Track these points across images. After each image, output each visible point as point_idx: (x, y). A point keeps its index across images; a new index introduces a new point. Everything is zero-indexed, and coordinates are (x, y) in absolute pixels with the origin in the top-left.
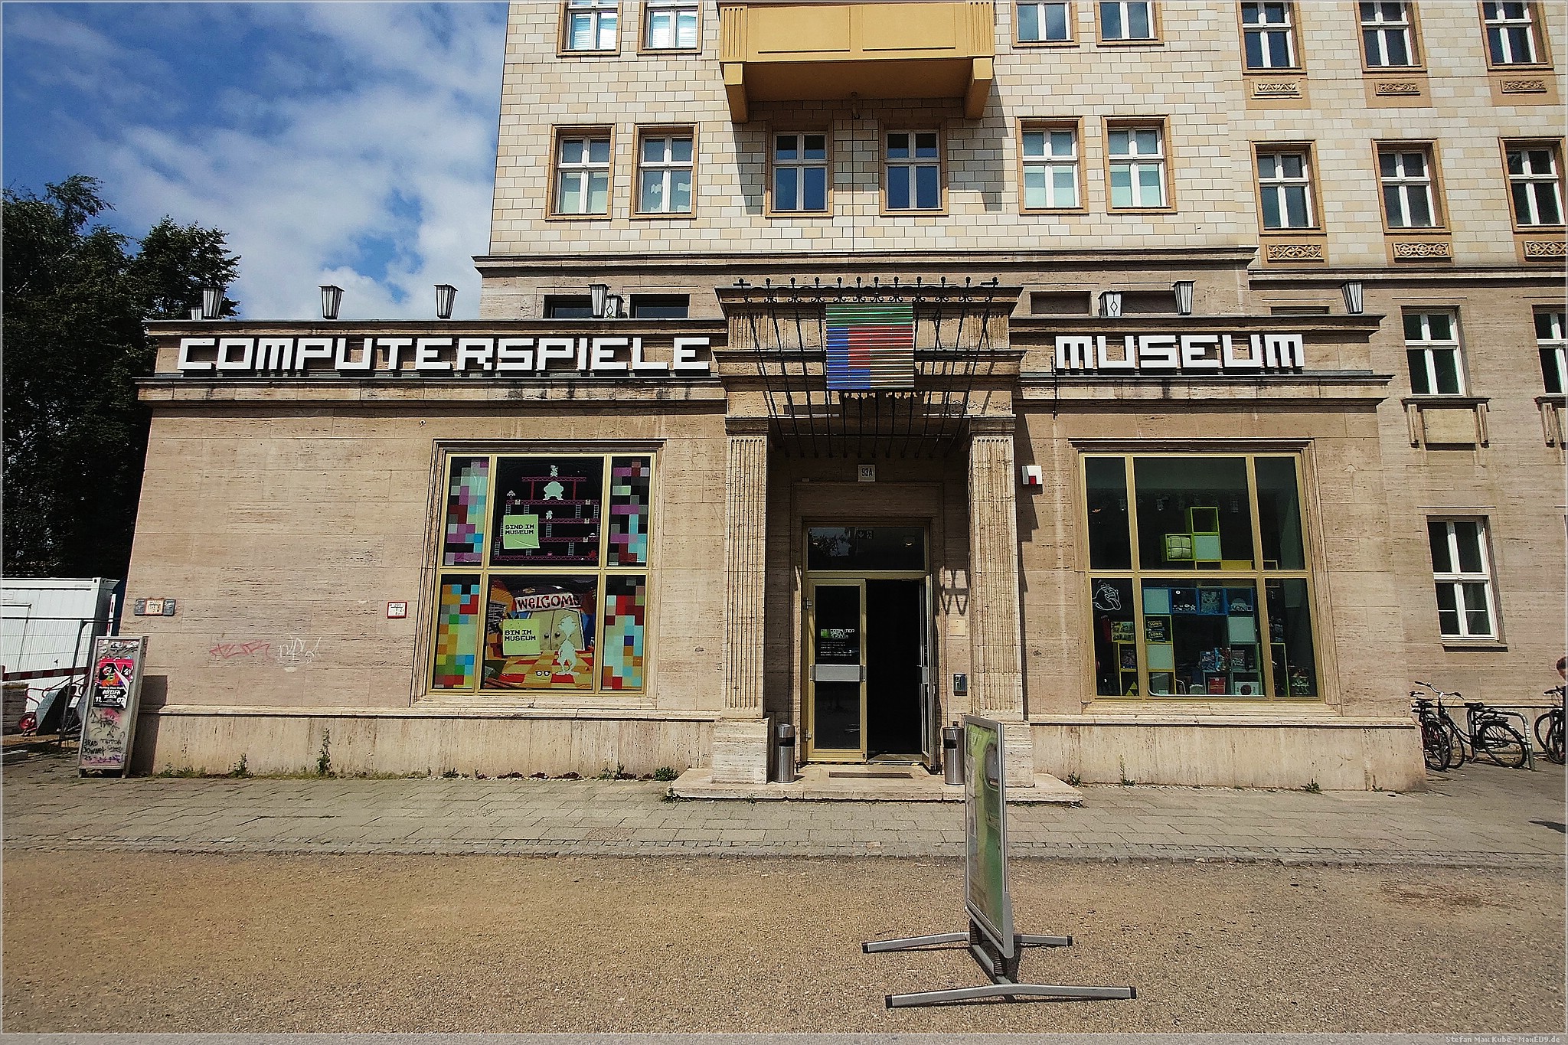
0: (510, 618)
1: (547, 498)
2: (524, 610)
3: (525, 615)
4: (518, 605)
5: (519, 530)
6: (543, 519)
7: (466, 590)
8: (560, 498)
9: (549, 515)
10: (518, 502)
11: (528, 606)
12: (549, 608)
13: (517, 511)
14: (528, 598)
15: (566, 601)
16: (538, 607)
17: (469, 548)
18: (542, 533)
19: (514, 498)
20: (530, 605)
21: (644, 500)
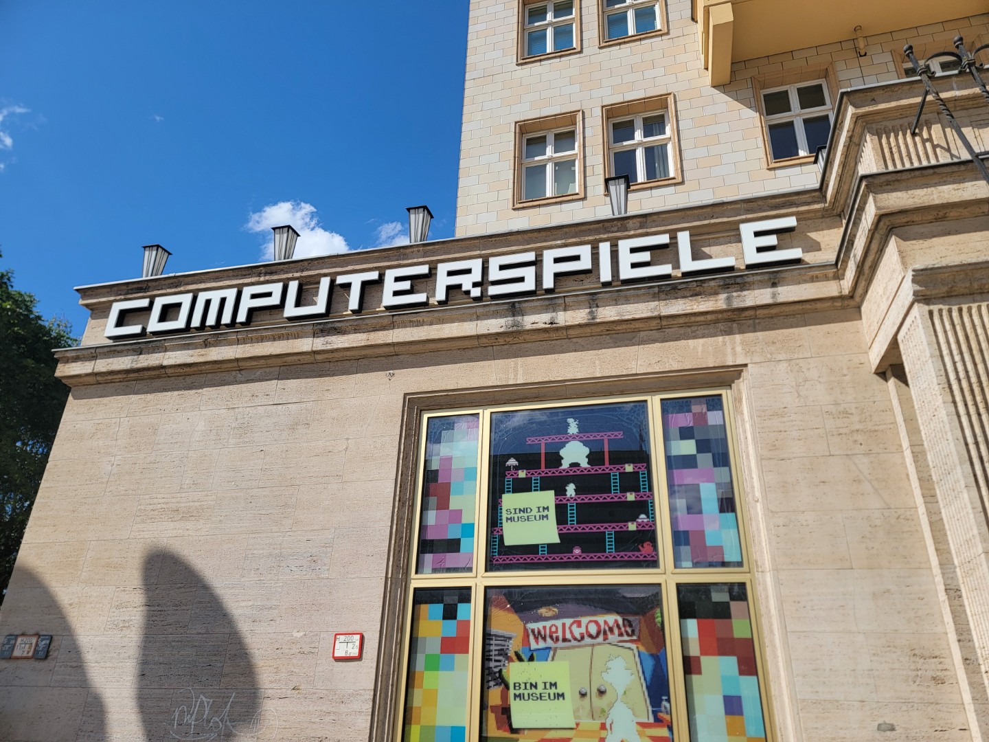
0: (520, 659)
1: (565, 465)
2: (542, 645)
3: (545, 655)
4: (532, 638)
5: (526, 515)
6: (560, 498)
7: (450, 614)
8: (584, 463)
9: (571, 489)
10: (522, 474)
11: (548, 639)
12: (583, 643)
13: (522, 486)
14: (548, 624)
15: (611, 630)
16: (565, 640)
17: (453, 546)
18: (561, 518)
19: (516, 468)
20: (551, 637)
21: (722, 459)
